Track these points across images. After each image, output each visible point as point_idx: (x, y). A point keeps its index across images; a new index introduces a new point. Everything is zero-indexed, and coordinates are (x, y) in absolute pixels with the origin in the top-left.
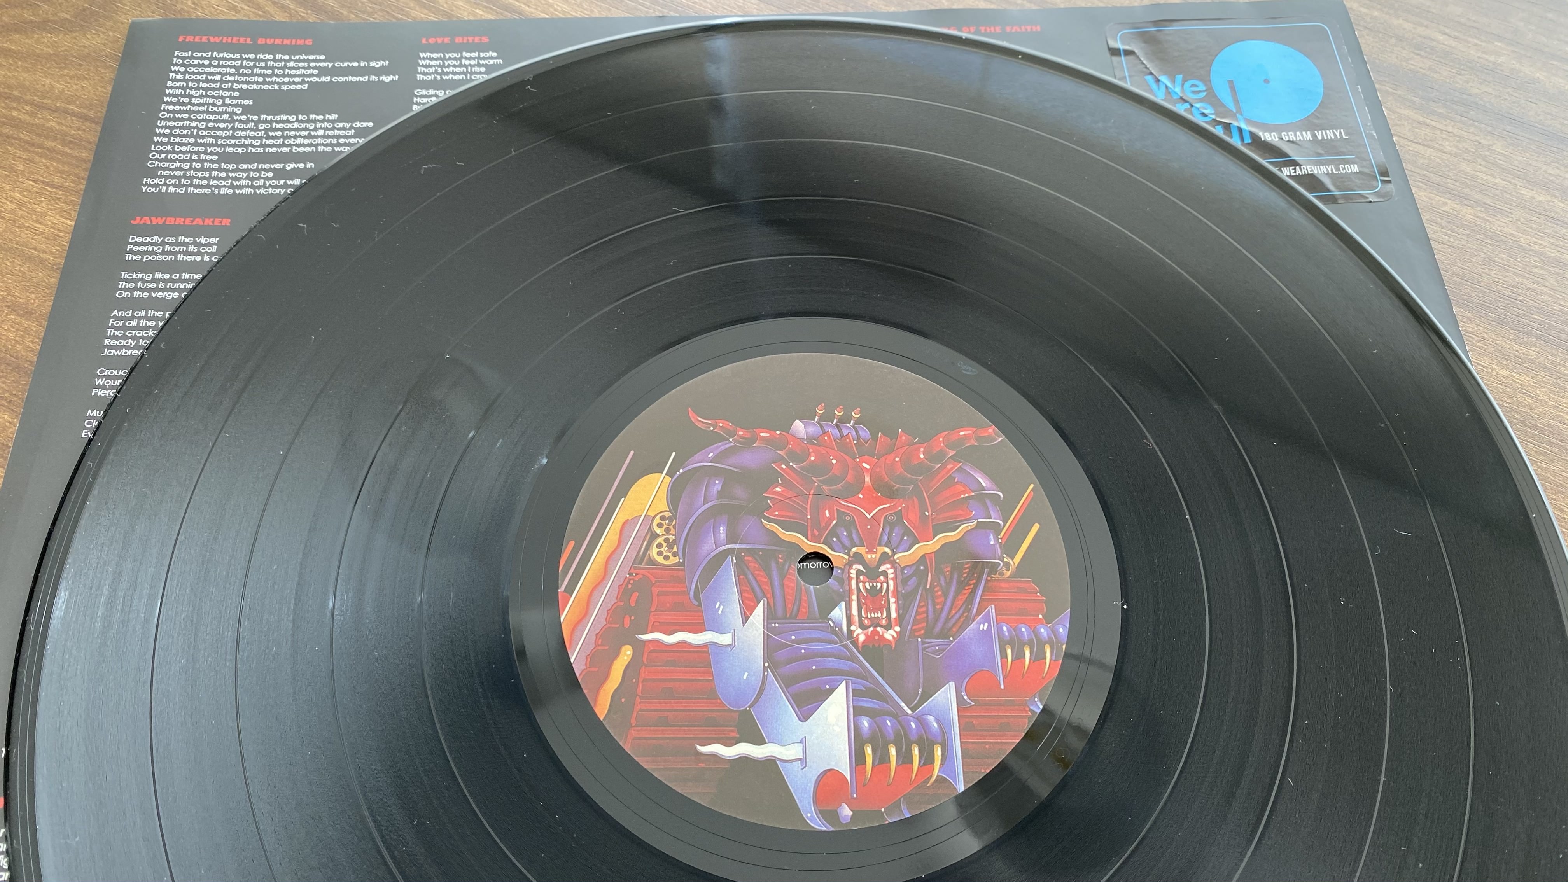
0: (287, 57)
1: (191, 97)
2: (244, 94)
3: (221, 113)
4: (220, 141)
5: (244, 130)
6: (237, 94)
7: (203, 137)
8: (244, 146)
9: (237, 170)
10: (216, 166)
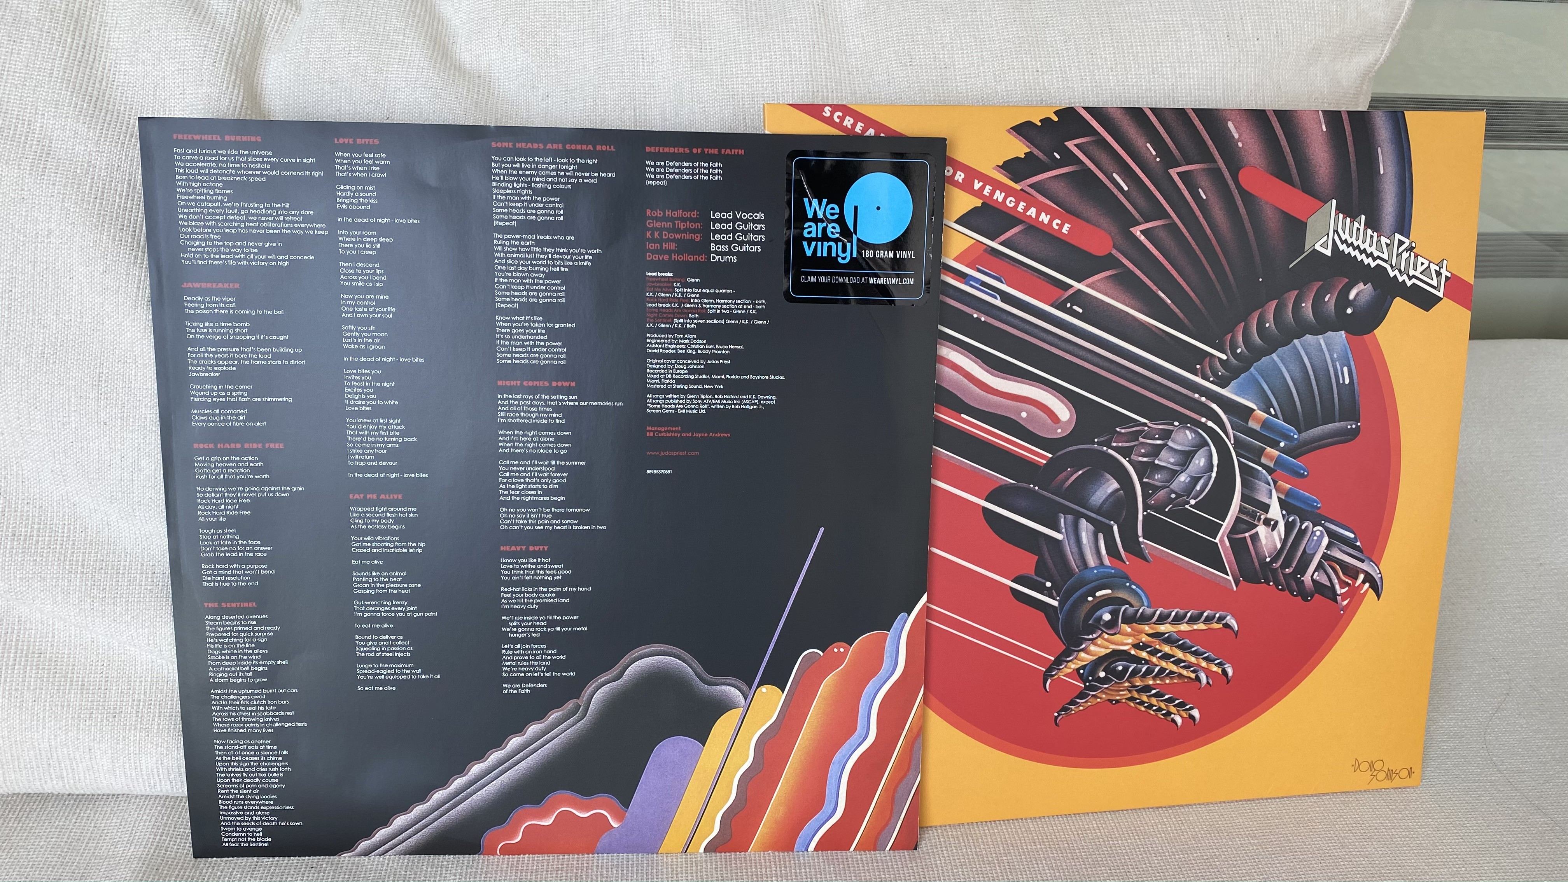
0: (247, 152)
1: (193, 188)
2: (227, 185)
3: (215, 201)
4: (220, 224)
5: (232, 215)
6: (221, 185)
7: (209, 221)
8: (234, 227)
9: (234, 247)
10: (221, 243)
